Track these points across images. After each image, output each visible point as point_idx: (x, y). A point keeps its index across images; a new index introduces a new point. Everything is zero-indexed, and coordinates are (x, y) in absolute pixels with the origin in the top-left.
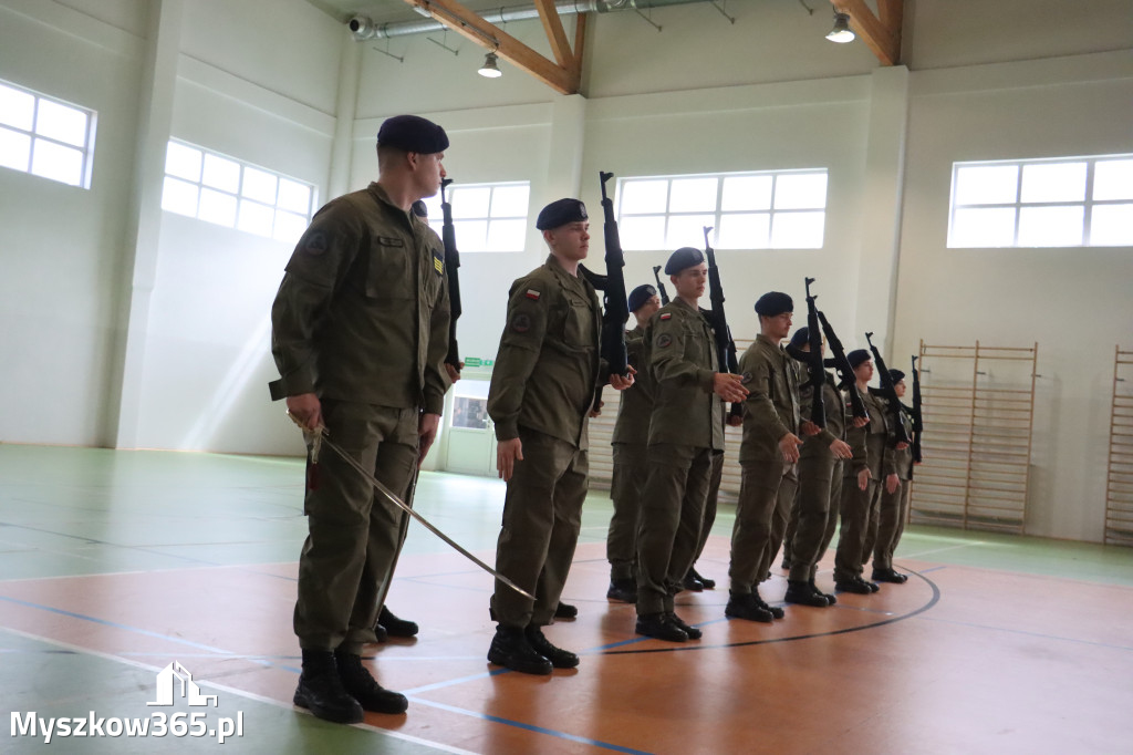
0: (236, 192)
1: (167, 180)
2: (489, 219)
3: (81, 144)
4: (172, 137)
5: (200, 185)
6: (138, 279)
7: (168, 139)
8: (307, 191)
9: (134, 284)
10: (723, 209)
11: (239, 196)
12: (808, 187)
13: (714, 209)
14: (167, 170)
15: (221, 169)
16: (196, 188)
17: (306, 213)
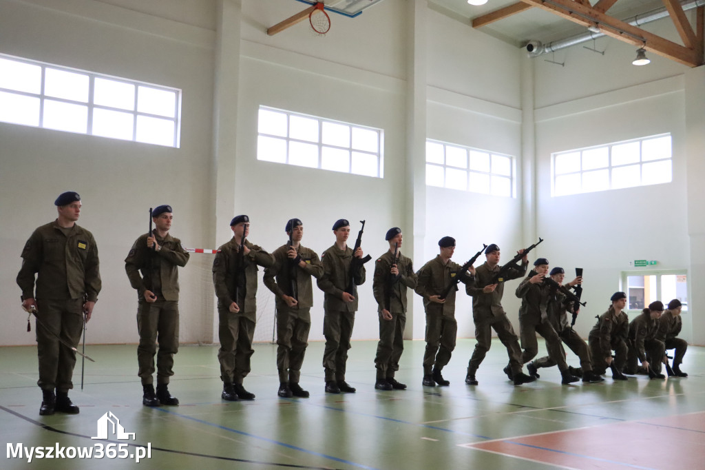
0: (465, 166)
1: (427, 165)
2: (641, 163)
3: (376, 151)
4: (427, 139)
5: (445, 166)
6: (416, 229)
7: (425, 141)
8: (508, 160)
9: (415, 233)
11: (468, 170)
14: (427, 160)
15: (456, 154)
16: (442, 168)
17: (509, 175)
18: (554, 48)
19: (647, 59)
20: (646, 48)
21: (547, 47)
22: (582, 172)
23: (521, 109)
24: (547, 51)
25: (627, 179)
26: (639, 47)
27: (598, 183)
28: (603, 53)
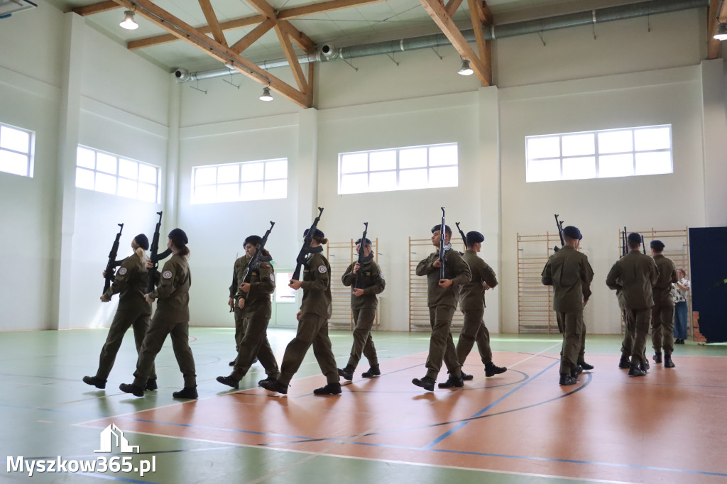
0: (115, 173)
1: (78, 169)
2: (264, 181)
3: (27, 152)
4: (79, 144)
5: (95, 171)
6: (64, 229)
7: (77, 146)
8: (155, 170)
9: (63, 231)
10: (401, 167)
11: (117, 176)
12: (447, 153)
13: (395, 168)
14: (78, 164)
15: (107, 161)
16: (93, 173)
17: (155, 183)
18: (198, 77)
19: (271, 96)
20: (270, 87)
21: (193, 76)
22: (217, 184)
23: (168, 126)
24: (192, 78)
25: (253, 193)
26: (266, 86)
27: (230, 195)
28: (239, 87)
